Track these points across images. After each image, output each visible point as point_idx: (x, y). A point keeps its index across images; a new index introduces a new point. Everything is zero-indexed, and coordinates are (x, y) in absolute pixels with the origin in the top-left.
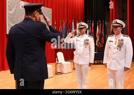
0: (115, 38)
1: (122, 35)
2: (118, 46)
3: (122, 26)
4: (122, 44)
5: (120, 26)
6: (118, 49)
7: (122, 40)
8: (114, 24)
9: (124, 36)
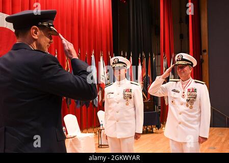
0: (181, 85)
1: (193, 80)
2: (188, 101)
3: (192, 64)
4: (195, 98)
5: (188, 64)
6: (187, 106)
7: (195, 90)
8: (177, 61)
9: (196, 82)
